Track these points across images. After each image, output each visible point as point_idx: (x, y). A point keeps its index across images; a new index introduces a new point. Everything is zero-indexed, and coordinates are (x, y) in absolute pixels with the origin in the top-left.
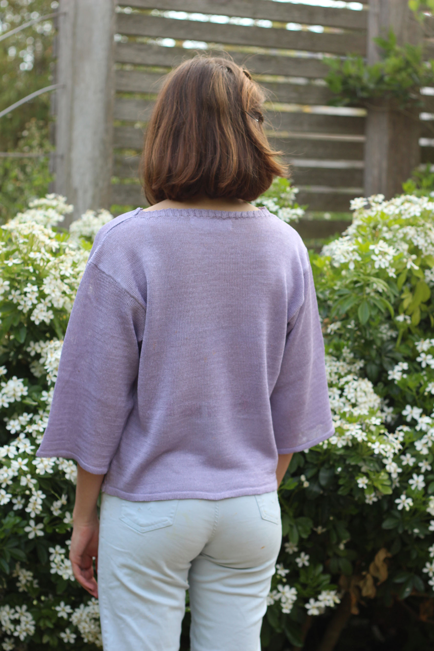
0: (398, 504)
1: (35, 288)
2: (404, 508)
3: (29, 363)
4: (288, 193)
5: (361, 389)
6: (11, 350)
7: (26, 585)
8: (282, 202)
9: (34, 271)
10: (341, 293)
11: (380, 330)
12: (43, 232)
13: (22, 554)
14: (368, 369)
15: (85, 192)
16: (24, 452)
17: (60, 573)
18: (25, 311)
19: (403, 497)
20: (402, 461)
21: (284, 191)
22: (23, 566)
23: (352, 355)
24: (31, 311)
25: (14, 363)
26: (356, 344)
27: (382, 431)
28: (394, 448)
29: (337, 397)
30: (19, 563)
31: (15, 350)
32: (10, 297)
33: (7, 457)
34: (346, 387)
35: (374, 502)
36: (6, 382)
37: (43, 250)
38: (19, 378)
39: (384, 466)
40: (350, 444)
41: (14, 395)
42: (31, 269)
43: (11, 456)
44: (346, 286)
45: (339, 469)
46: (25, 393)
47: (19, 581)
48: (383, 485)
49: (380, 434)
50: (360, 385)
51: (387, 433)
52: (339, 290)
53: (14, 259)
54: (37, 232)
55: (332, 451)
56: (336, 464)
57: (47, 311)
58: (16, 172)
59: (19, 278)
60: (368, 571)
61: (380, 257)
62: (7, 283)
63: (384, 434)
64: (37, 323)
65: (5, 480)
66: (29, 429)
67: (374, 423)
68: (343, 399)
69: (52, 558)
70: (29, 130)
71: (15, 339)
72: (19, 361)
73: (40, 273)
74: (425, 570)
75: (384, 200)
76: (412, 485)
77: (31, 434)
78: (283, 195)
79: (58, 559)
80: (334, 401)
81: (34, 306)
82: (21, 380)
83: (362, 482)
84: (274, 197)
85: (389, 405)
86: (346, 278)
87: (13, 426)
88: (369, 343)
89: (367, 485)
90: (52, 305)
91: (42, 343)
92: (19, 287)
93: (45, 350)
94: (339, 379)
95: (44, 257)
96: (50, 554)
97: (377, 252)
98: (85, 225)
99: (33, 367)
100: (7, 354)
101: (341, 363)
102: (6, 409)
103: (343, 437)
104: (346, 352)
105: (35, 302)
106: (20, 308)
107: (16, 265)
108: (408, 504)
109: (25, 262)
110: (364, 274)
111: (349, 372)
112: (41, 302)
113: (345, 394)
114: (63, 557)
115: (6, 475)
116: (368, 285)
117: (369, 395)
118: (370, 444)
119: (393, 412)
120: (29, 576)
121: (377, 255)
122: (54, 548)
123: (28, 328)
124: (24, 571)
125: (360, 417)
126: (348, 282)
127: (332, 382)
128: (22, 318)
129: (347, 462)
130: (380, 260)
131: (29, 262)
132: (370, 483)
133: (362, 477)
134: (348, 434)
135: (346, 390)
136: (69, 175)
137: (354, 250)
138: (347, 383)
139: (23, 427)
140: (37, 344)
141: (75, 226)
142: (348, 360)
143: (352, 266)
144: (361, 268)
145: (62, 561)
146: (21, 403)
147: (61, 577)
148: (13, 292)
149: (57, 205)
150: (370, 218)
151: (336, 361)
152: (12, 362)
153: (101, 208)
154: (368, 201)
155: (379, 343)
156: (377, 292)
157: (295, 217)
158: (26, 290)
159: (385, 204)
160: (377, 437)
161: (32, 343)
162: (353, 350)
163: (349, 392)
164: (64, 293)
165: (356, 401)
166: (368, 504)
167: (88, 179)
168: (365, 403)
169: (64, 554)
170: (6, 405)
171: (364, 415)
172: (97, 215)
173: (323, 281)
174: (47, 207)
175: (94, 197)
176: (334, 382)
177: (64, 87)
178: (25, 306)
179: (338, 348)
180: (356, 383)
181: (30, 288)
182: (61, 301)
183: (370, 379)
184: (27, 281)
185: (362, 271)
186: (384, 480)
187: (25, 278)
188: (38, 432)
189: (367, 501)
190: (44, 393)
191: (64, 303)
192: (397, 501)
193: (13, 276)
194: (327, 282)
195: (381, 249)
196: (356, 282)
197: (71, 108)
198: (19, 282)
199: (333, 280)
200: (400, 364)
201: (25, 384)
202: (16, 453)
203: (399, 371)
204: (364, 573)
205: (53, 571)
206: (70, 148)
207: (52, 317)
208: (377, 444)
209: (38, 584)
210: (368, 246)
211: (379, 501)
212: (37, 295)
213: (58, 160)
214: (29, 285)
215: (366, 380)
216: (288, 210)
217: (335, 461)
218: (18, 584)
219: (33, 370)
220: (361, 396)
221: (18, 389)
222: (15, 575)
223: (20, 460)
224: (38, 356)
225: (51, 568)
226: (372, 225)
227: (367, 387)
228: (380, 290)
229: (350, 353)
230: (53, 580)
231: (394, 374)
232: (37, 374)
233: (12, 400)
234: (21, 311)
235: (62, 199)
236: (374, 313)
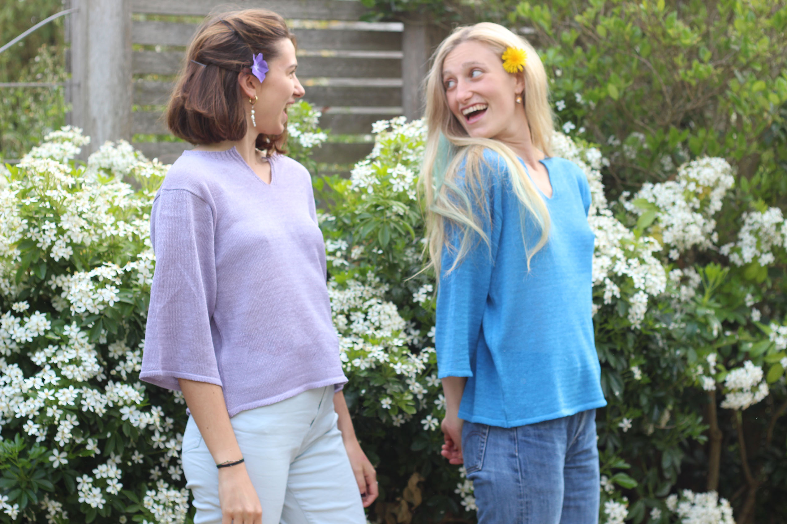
0: (424, 425)
1: (53, 225)
2: (430, 428)
3: (50, 299)
4: (311, 117)
5: (384, 312)
6: (32, 286)
7: (55, 517)
8: (305, 126)
9: (52, 208)
10: (362, 217)
11: (406, 254)
12: (59, 168)
13: (50, 485)
14: (394, 293)
15: (104, 122)
16: (50, 383)
17: (88, 501)
18: (44, 248)
19: (429, 418)
20: (427, 382)
21: (307, 115)
22: (51, 497)
23: (378, 279)
24: (50, 248)
25: (35, 299)
26: (381, 267)
27: (405, 352)
28: (417, 369)
29: (361, 321)
30: (47, 494)
31: (35, 286)
32: (29, 235)
33: (33, 389)
34: (370, 310)
35: (401, 424)
36: (29, 318)
37: (59, 187)
38: (41, 313)
39: (407, 386)
40: (374, 366)
41: (37, 330)
42: (48, 205)
43: (38, 387)
44: (368, 210)
45: (363, 391)
46: (49, 328)
47: (49, 513)
48: (407, 405)
49: (403, 355)
50: (383, 308)
51: (409, 354)
52: (360, 214)
53: (31, 197)
54: (52, 170)
55: (357, 374)
56: (360, 386)
57: (66, 247)
58: (29, 101)
59: (37, 216)
60: (402, 497)
61: (398, 180)
62: (25, 221)
63: (407, 355)
64: (57, 259)
65: (32, 411)
66: (54, 360)
67: (396, 344)
68: (367, 323)
69: (79, 487)
70: (41, 55)
71: (35, 276)
72: (40, 297)
73: (57, 209)
74: (457, 491)
75: (406, 123)
76: (437, 405)
77: (56, 365)
78: (306, 120)
79: (86, 487)
80: (358, 325)
81: (53, 243)
82: (44, 314)
83: (386, 403)
84: (296, 122)
85: (415, 328)
86: (366, 202)
87: (39, 358)
88: (393, 267)
89: (390, 405)
90: (71, 240)
91: (63, 277)
92: (36, 224)
93: (66, 284)
94: (363, 303)
95: (60, 195)
96: (78, 483)
97: (395, 175)
98: (104, 157)
99: (55, 302)
100: (28, 291)
101: (367, 288)
102: (30, 343)
103: (366, 360)
104: (370, 275)
105: (54, 239)
106: (39, 245)
107: (34, 203)
108: (434, 424)
109: (42, 199)
110: (383, 198)
111: (374, 296)
112: (59, 238)
113: (368, 318)
114: (90, 485)
115: (32, 406)
116: (387, 208)
117: (393, 317)
118: (391, 365)
119: (419, 335)
120: (58, 507)
121: (395, 179)
122: (82, 477)
123: (48, 264)
124: (53, 502)
125: (382, 338)
126: (367, 206)
127: (356, 307)
128: (42, 254)
129: (371, 384)
130: (398, 183)
131: (46, 199)
132: (394, 404)
133: (385, 398)
134: (370, 355)
135: (370, 314)
136: (87, 104)
137: (372, 174)
138: (370, 306)
139: (49, 359)
140: (58, 278)
141: (93, 159)
142: (373, 285)
143: (370, 190)
144: (380, 192)
145: (90, 490)
146: (44, 337)
147: (89, 505)
148: (31, 230)
149: (74, 137)
150: (390, 141)
151: (360, 286)
152: (33, 298)
153: (119, 139)
154: (390, 124)
155: (403, 266)
156: (398, 215)
157: (317, 142)
158: (44, 227)
159: (406, 126)
160: (400, 358)
161: (53, 277)
162: (377, 274)
163: (373, 316)
164: (82, 228)
165: (380, 324)
166: (396, 427)
167: (107, 108)
168: (389, 325)
169: (92, 483)
170: (30, 340)
171: (387, 337)
172: (115, 147)
173: (345, 205)
174: (63, 140)
175: (114, 127)
176: (359, 307)
177: (78, 11)
178: (44, 243)
179: (363, 273)
180: (379, 307)
181: (48, 226)
182: (80, 237)
183: (394, 303)
184: (45, 218)
185: (381, 194)
186: (408, 401)
187: (43, 216)
188: (63, 363)
189: (395, 424)
190: (66, 327)
191: (83, 238)
192: (423, 422)
193: (31, 215)
194: (348, 207)
195: (400, 173)
196: (377, 206)
197: (87, 34)
198: (37, 220)
199: (354, 204)
200: (425, 286)
201: (47, 318)
202: (42, 384)
203: (423, 294)
204: (398, 499)
205: (81, 500)
206: (86, 76)
207: (71, 253)
208: (399, 364)
209: (67, 515)
210: (386, 170)
211: (407, 423)
212: (55, 232)
213: (75, 89)
214: (47, 222)
215: (391, 303)
216: (311, 134)
217: (359, 383)
218: (48, 517)
219: (54, 305)
220: (385, 320)
221: (41, 324)
222: (43, 508)
223: (46, 390)
224: (59, 290)
225: (79, 497)
226: (392, 148)
227: (391, 310)
228: (401, 214)
229: (375, 277)
230: (82, 510)
231: (419, 296)
232: (59, 308)
233: (36, 335)
234: (40, 249)
235: (78, 131)
236: (394, 236)
